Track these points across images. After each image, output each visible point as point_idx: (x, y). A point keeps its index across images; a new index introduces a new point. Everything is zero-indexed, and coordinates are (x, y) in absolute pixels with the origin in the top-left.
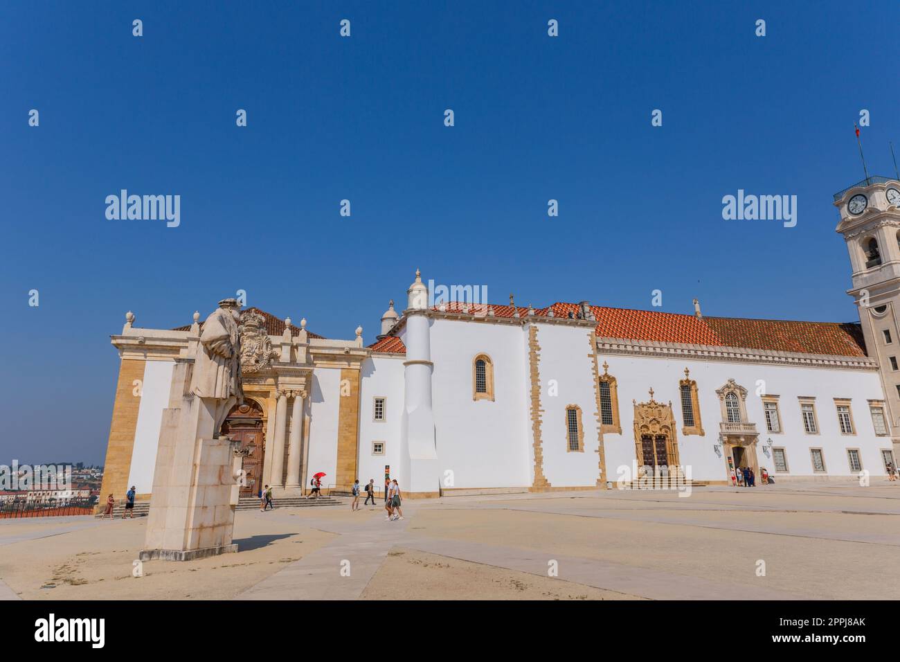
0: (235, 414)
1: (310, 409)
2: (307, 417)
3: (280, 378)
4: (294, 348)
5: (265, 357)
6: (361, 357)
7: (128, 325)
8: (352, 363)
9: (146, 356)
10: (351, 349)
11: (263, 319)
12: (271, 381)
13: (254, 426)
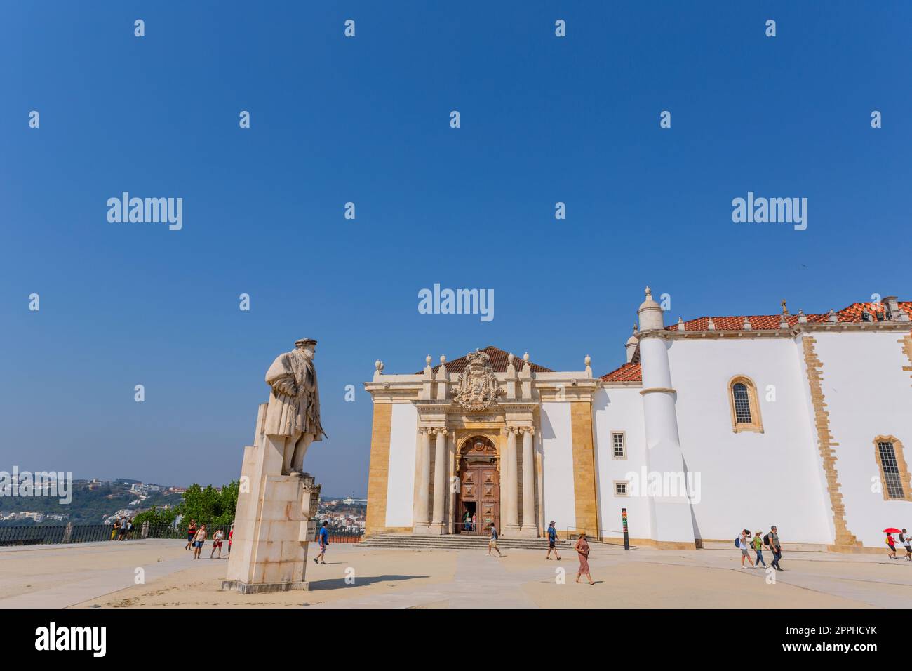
0: (471, 452)
1: (541, 446)
2: (539, 455)
3: (506, 415)
4: (518, 383)
5: (492, 394)
6: (590, 389)
7: (377, 372)
8: (582, 396)
9: (392, 400)
10: (578, 381)
11: (487, 357)
12: (499, 418)
13: (490, 463)
